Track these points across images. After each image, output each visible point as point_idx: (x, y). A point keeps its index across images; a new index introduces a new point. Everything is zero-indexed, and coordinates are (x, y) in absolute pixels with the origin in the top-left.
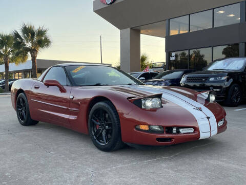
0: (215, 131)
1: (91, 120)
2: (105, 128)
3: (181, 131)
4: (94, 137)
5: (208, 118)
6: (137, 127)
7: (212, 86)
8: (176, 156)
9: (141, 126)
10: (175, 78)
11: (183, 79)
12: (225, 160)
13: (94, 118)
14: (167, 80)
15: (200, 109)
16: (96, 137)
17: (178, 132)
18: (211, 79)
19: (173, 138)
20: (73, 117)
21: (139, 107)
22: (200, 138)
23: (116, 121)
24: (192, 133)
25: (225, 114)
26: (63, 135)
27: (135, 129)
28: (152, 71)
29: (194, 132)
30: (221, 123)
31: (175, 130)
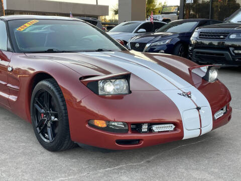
0: (208, 127)
1: (33, 106)
2: (50, 118)
3: (155, 128)
4: (38, 129)
5: (198, 109)
6: (90, 122)
7: (232, 46)
8: (149, 162)
9: (96, 121)
10: (187, 31)
11: (195, 35)
12: (216, 170)
13: (37, 103)
14: (175, 34)
15: (188, 95)
16: (40, 129)
17: (150, 130)
18: (232, 36)
19: (142, 140)
20: (13, 98)
21: (95, 93)
22: (184, 138)
23: (64, 111)
24: (171, 131)
25: (230, 99)
26: (5, 119)
27: (87, 125)
28: (160, 18)
29: (175, 129)
30: (220, 114)
31: (145, 128)
